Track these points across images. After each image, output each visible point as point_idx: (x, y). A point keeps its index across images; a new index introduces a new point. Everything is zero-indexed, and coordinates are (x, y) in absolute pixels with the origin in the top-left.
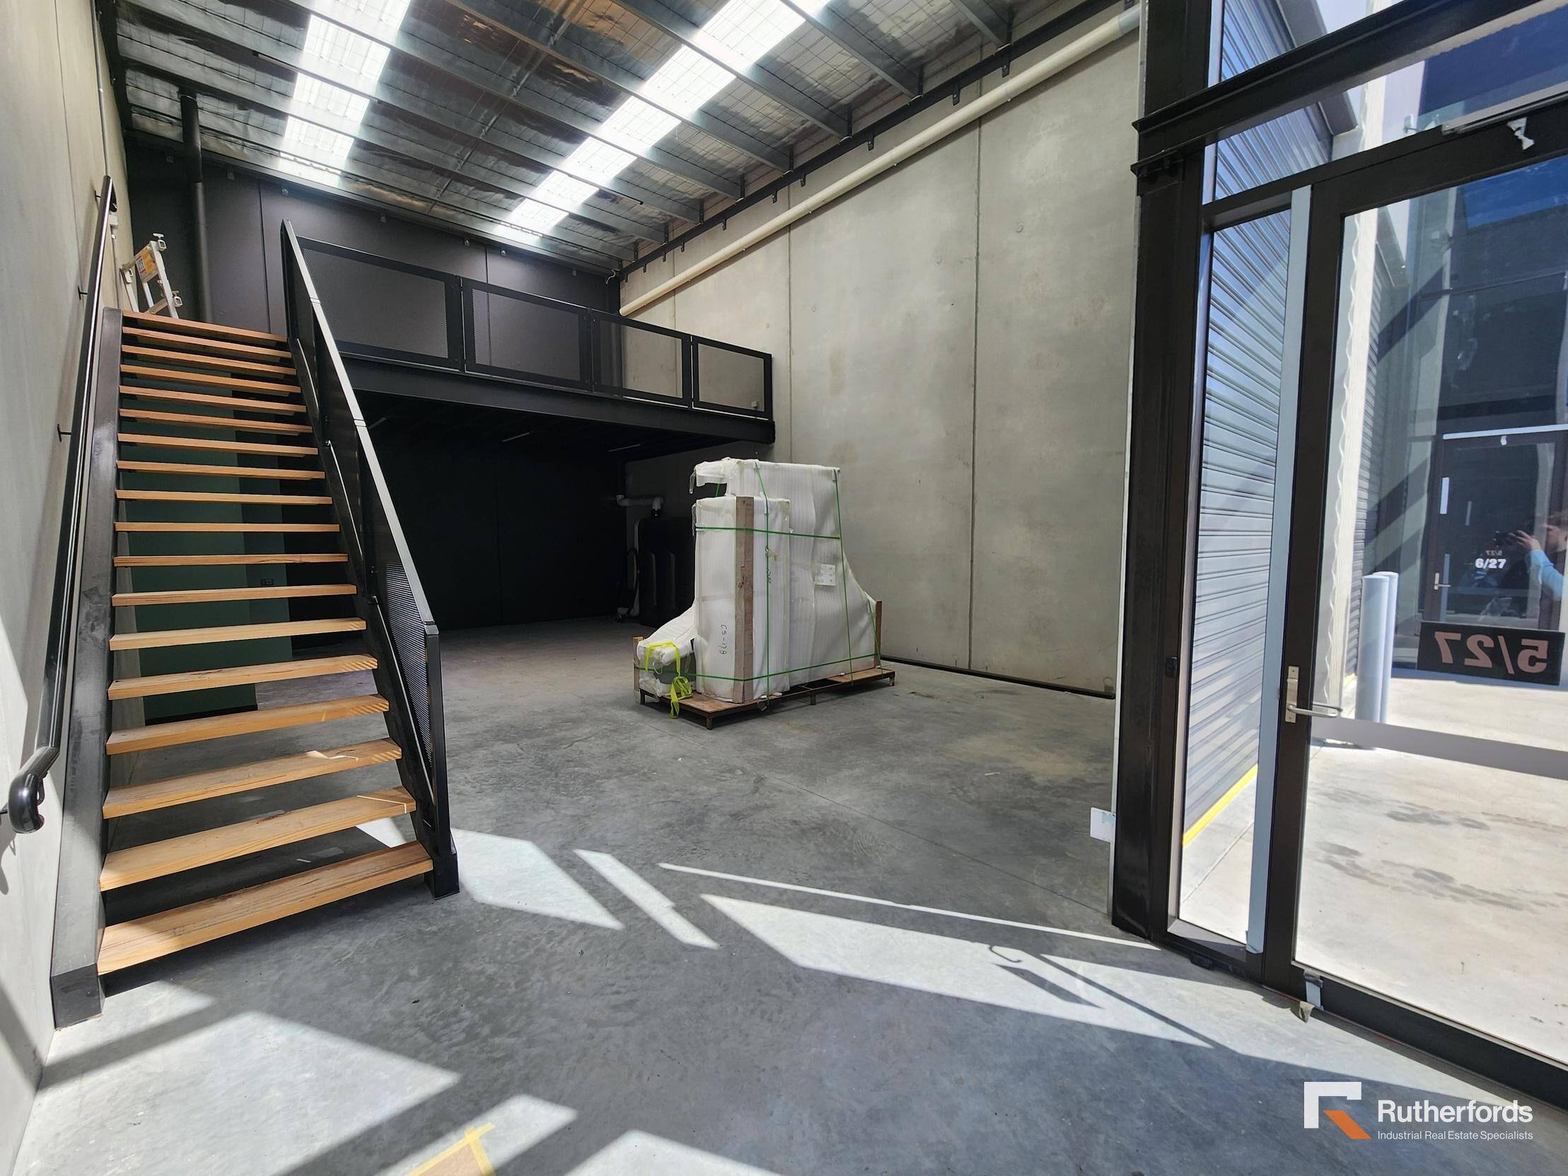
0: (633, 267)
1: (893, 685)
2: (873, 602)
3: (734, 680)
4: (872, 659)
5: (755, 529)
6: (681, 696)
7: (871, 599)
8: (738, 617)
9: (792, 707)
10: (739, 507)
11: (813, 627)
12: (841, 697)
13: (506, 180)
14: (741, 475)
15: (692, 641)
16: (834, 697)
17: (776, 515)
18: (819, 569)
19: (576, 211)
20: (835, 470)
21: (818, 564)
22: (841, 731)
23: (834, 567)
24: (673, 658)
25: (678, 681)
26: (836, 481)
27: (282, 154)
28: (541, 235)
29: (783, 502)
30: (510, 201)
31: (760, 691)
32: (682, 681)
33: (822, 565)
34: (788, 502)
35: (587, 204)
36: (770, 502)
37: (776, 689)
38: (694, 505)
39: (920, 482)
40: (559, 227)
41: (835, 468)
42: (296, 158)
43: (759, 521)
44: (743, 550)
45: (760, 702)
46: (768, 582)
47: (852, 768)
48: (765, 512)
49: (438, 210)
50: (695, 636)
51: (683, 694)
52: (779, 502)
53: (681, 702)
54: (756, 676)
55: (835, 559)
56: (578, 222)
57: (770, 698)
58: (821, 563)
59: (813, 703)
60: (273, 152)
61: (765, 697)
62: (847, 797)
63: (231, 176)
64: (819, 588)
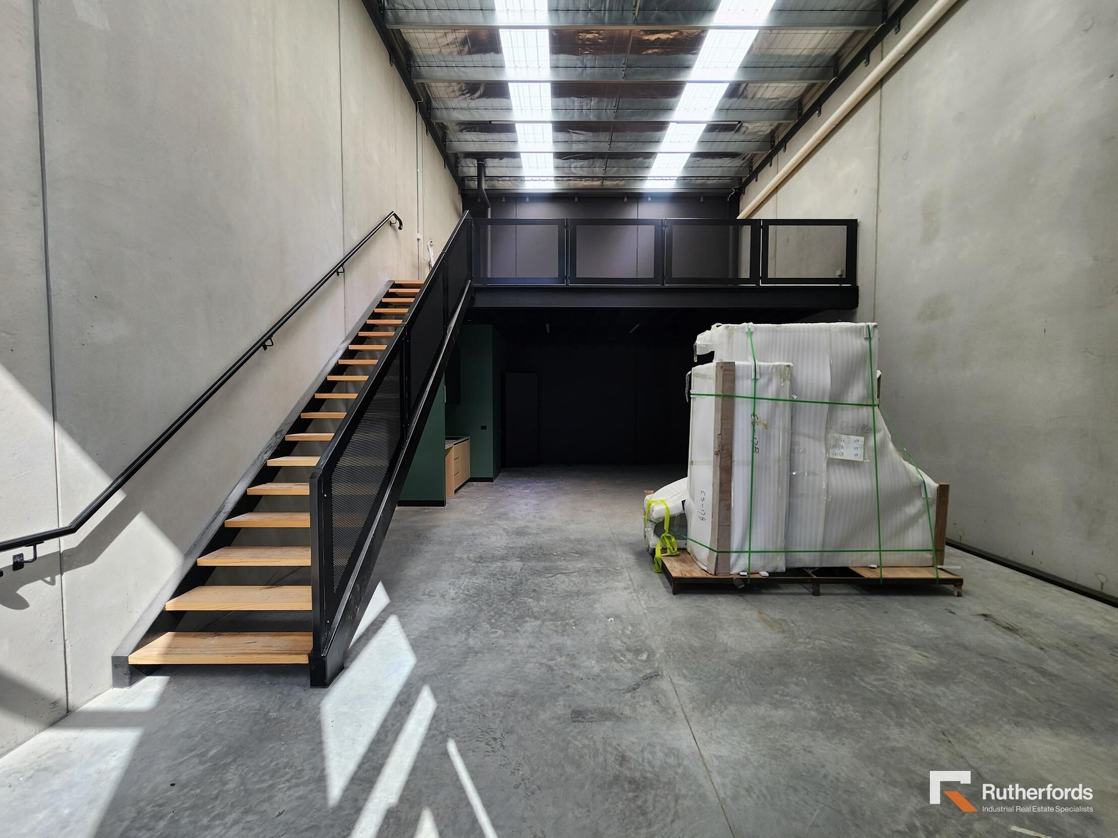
0: (749, 181)
1: (959, 595)
2: (932, 484)
3: (710, 549)
4: (929, 556)
5: (737, 395)
6: (666, 553)
7: (928, 480)
8: (715, 486)
9: (787, 591)
10: (718, 373)
11: (823, 507)
12: (862, 594)
13: (639, 145)
14: (729, 340)
15: (683, 502)
16: (855, 591)
17: (770, 380)
18: (837, 440)
19: (694, 150)
20: (869, 326)
21: (836, 435)
22: (817, 642)
23: (862, 439)
24: (661, 515)
25: (665, 537)
26: (869, 339)
27: (526, 178)
28: (676, 178)
29: (780, 366)
30: (647, 160)
31: (739, 566)
32: (669, 538)
33: (843, 437)
34: (788, 366)
35: (701, 142)
36: (760, 366)
37: (764, 568)
38: (689, 373)
39: (1045, 331)
40: (686, 167)
41: (869, 324)
42: (534, 178)
43: (744, 387)
44: (720, 417)
45: (737, 579)
46: (753, 452)
47: (776, 705)
48: (753, 377)
49: (608, 184)
50: (687, 497)
51: (668, 551)
52: (776, 367)
53: (662, 558)
54: (734, 550)
55: (866, 430)
56: (699, 159)
57: (752, 576)
58: (842, 434)
59: (816, 593)
60: (519, 179)
61: (746, 574)
62: (724, 752)
63: (504, 200)
64: (831, 462)
